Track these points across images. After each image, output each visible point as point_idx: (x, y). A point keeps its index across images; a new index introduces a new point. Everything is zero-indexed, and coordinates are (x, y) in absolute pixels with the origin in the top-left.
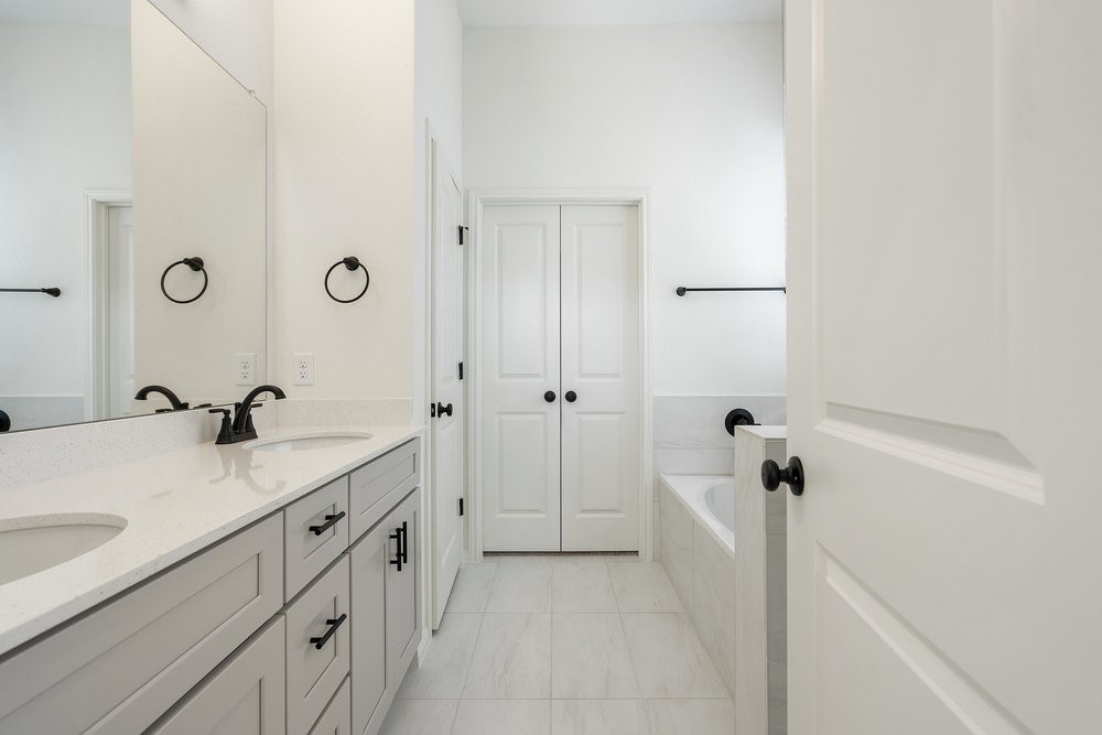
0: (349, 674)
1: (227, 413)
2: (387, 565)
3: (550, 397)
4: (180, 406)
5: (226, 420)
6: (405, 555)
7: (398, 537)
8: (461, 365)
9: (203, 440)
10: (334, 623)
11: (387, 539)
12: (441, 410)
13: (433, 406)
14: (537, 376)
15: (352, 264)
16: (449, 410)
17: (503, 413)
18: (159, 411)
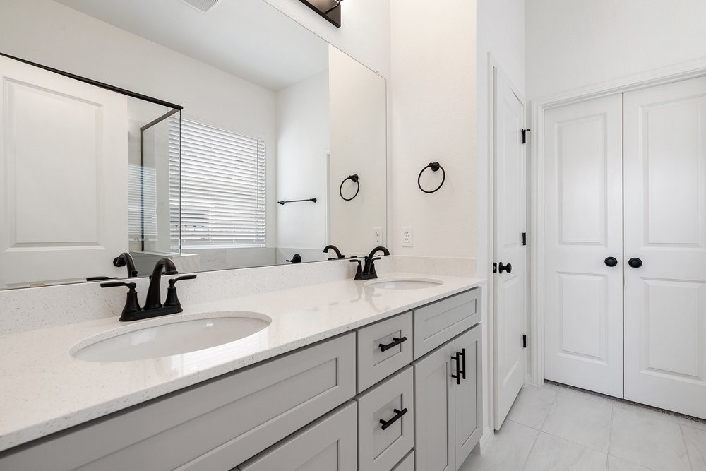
0: (413, 449)
1: (360, 262)
2: (449, 377)
3: (611, 262)
4: (341, 257)
5: (360, 267)
6: (464, 372)
7: (457, 359)
8: (524, 235)
9: (349, 277)
10: (400, 413)
11: (449, 359)
12: (502, 268)
13: (495, 264)
14: (597, 243)
15: (435, 167)
16: (508, 268)
17: (563, 273)
18: (329, 259)
